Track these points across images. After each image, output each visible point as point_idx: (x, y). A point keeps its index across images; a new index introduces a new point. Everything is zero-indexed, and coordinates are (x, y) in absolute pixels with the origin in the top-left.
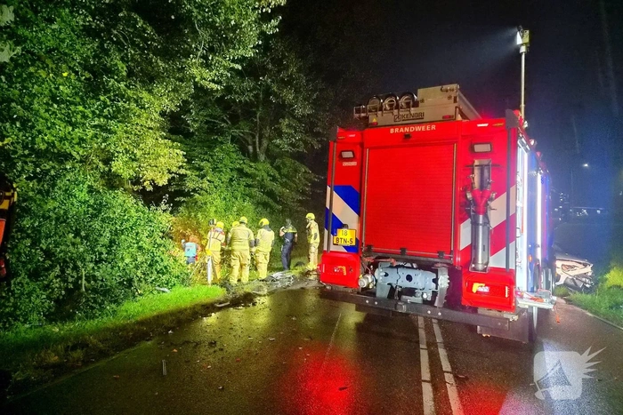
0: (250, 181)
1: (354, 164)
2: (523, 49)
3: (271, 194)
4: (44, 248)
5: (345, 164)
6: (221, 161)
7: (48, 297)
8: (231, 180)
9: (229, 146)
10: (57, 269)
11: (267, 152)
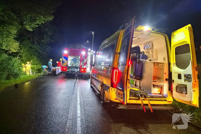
0: (33, 50)
2: (93, 34)
3: (39, 53)
8: (28, 50)
11: (38, 42)
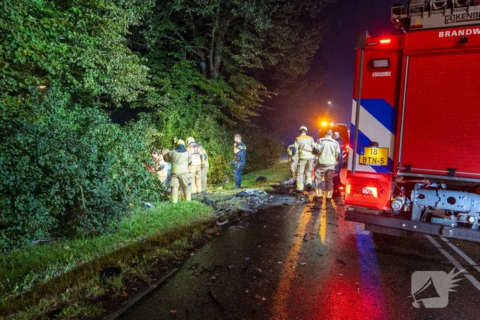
0: (206, 98)
1: (388, 74)
3: (226, 111)
4: (43, 164)
5: (376, 74)
6: (179, 77)
7: (51, 214)
8: (189, 97)
9: (186, 63)
10: (57, 186)
11: (221, 69)
